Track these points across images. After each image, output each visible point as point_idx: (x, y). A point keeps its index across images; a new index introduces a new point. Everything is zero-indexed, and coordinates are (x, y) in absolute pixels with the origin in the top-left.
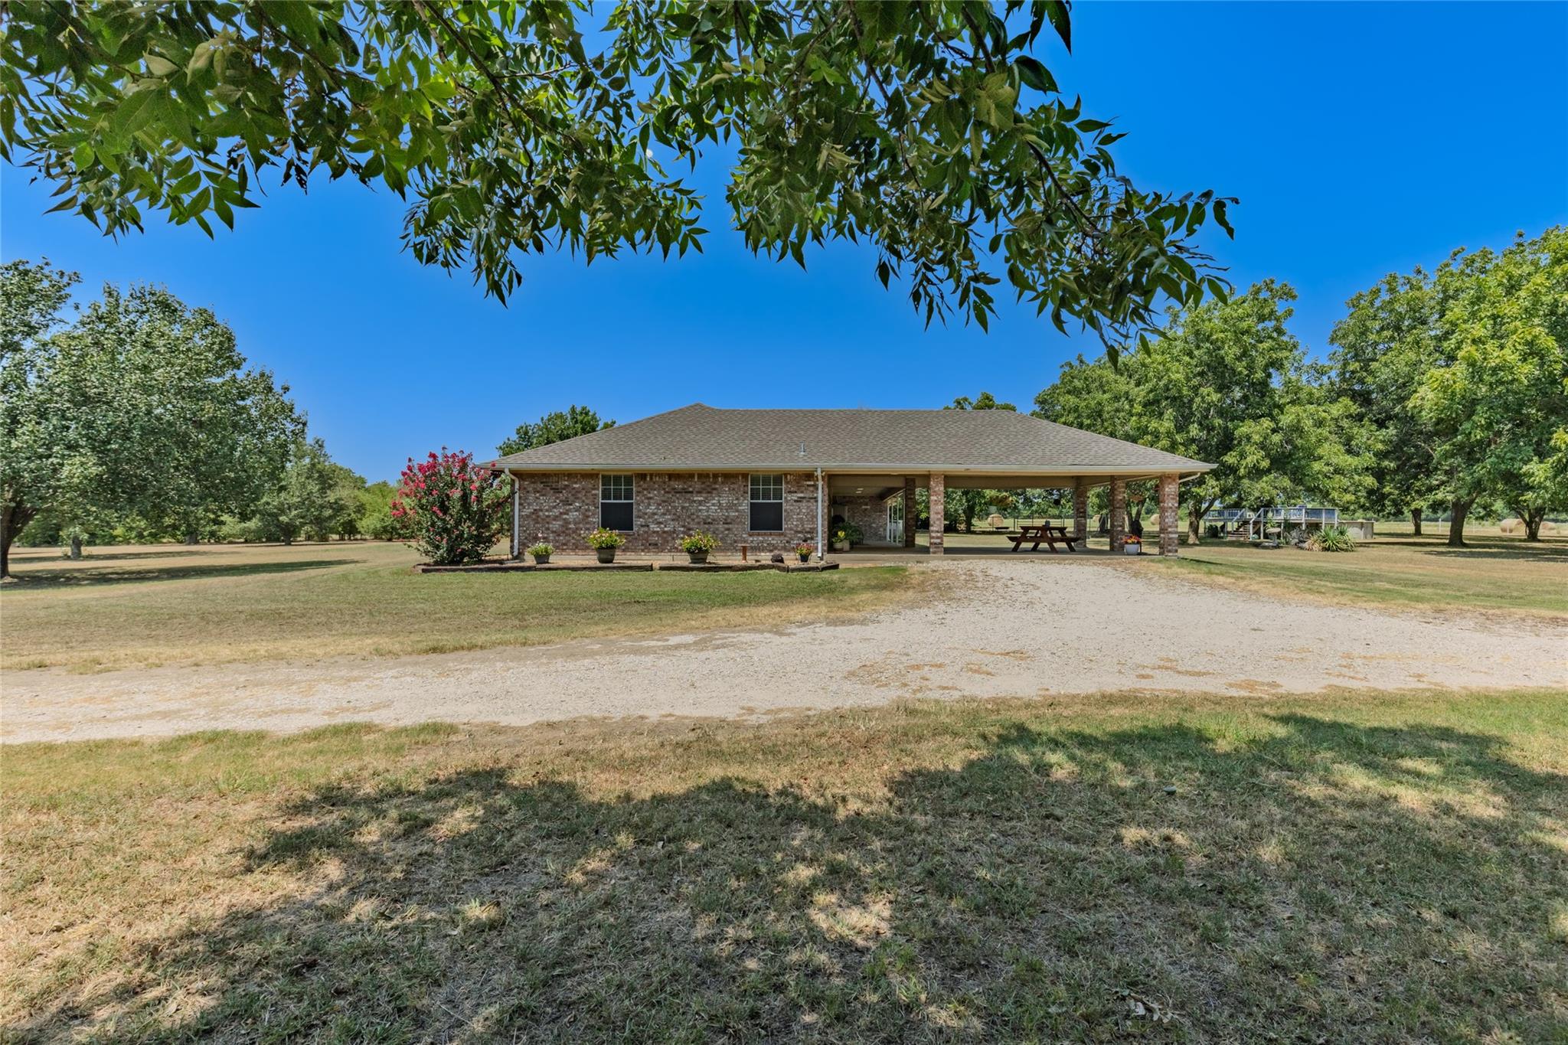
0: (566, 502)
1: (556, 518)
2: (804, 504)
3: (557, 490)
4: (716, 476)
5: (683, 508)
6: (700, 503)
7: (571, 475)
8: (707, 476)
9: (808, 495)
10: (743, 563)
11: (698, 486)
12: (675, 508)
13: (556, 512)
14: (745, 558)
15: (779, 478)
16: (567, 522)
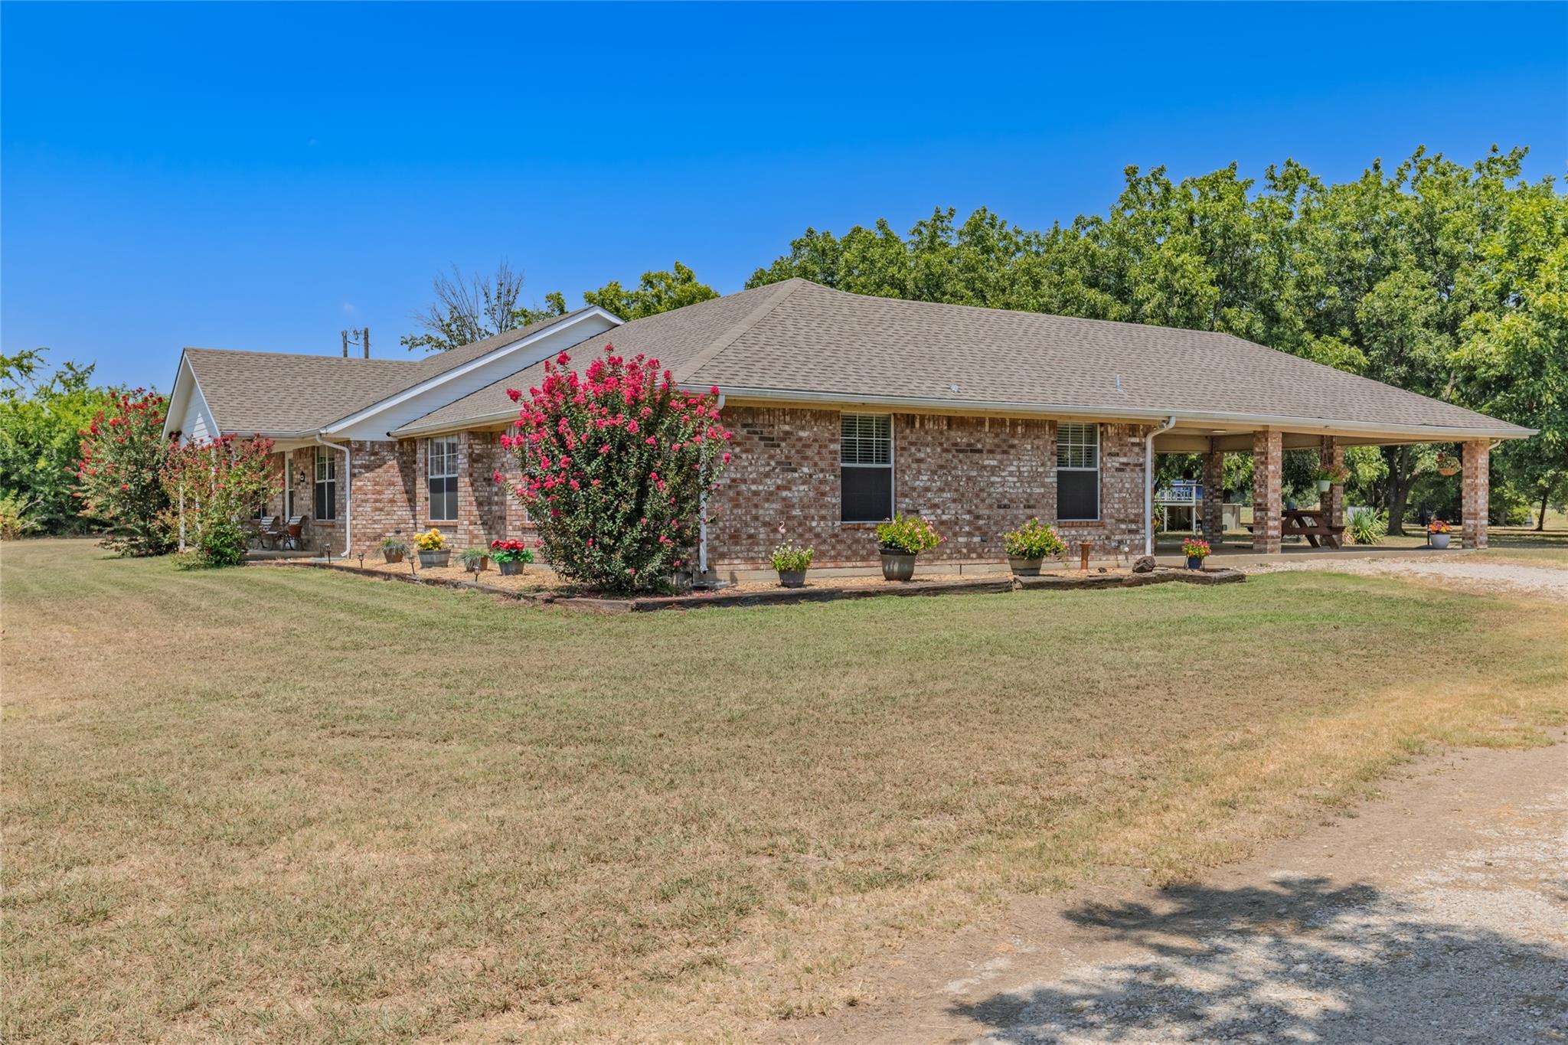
0: (788, 466)
1: (770, 497)
2: (1127, 475)
3: (771, 442)
4: (1014, 424)
5: (969, 478)
6: (993, 470)
7: (795, 412)
8: (1002, 422)
9: (1132, 460)
10: (1082, 575)
11: (989, 441)
12: (957, 478)
13: (770, 484)
14: (1084, 566)
15: (1093, 430)
16: (788, 505)
